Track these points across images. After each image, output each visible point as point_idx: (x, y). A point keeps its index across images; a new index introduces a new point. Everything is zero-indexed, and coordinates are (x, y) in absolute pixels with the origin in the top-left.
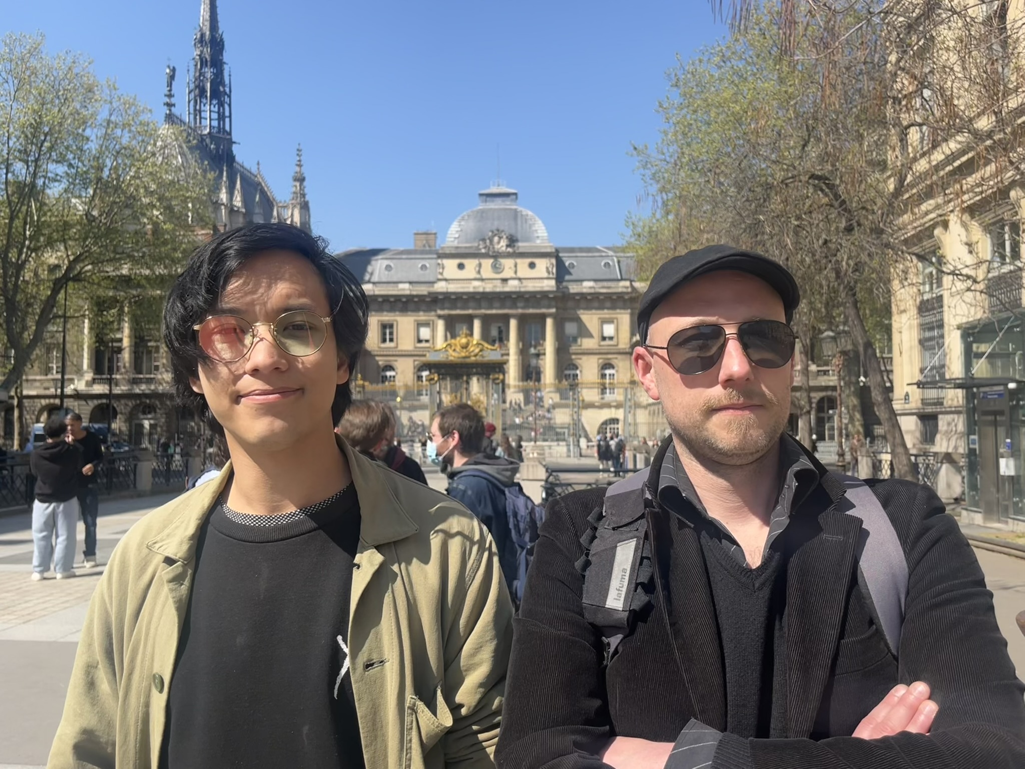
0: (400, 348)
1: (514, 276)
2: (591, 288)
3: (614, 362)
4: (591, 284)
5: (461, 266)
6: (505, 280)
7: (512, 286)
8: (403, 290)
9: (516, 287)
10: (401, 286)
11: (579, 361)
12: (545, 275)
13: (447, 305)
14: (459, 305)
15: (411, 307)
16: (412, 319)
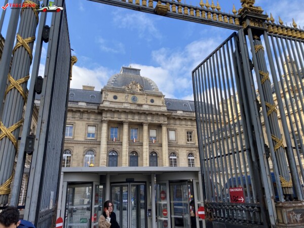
0: (76, 139)
2: (181, 114)
3: (194, 152)
4: (181, 112)
5: (115, 97)
6: (141, 105)
7: (145, 107)
8: (82, 106)
9: (147, 108)
10: (80, 104)
11: (177, 151)
12: (162, 105)
13: (108, 115)
14: (116, 115)
15: (85, 116)
16: (84, 123)
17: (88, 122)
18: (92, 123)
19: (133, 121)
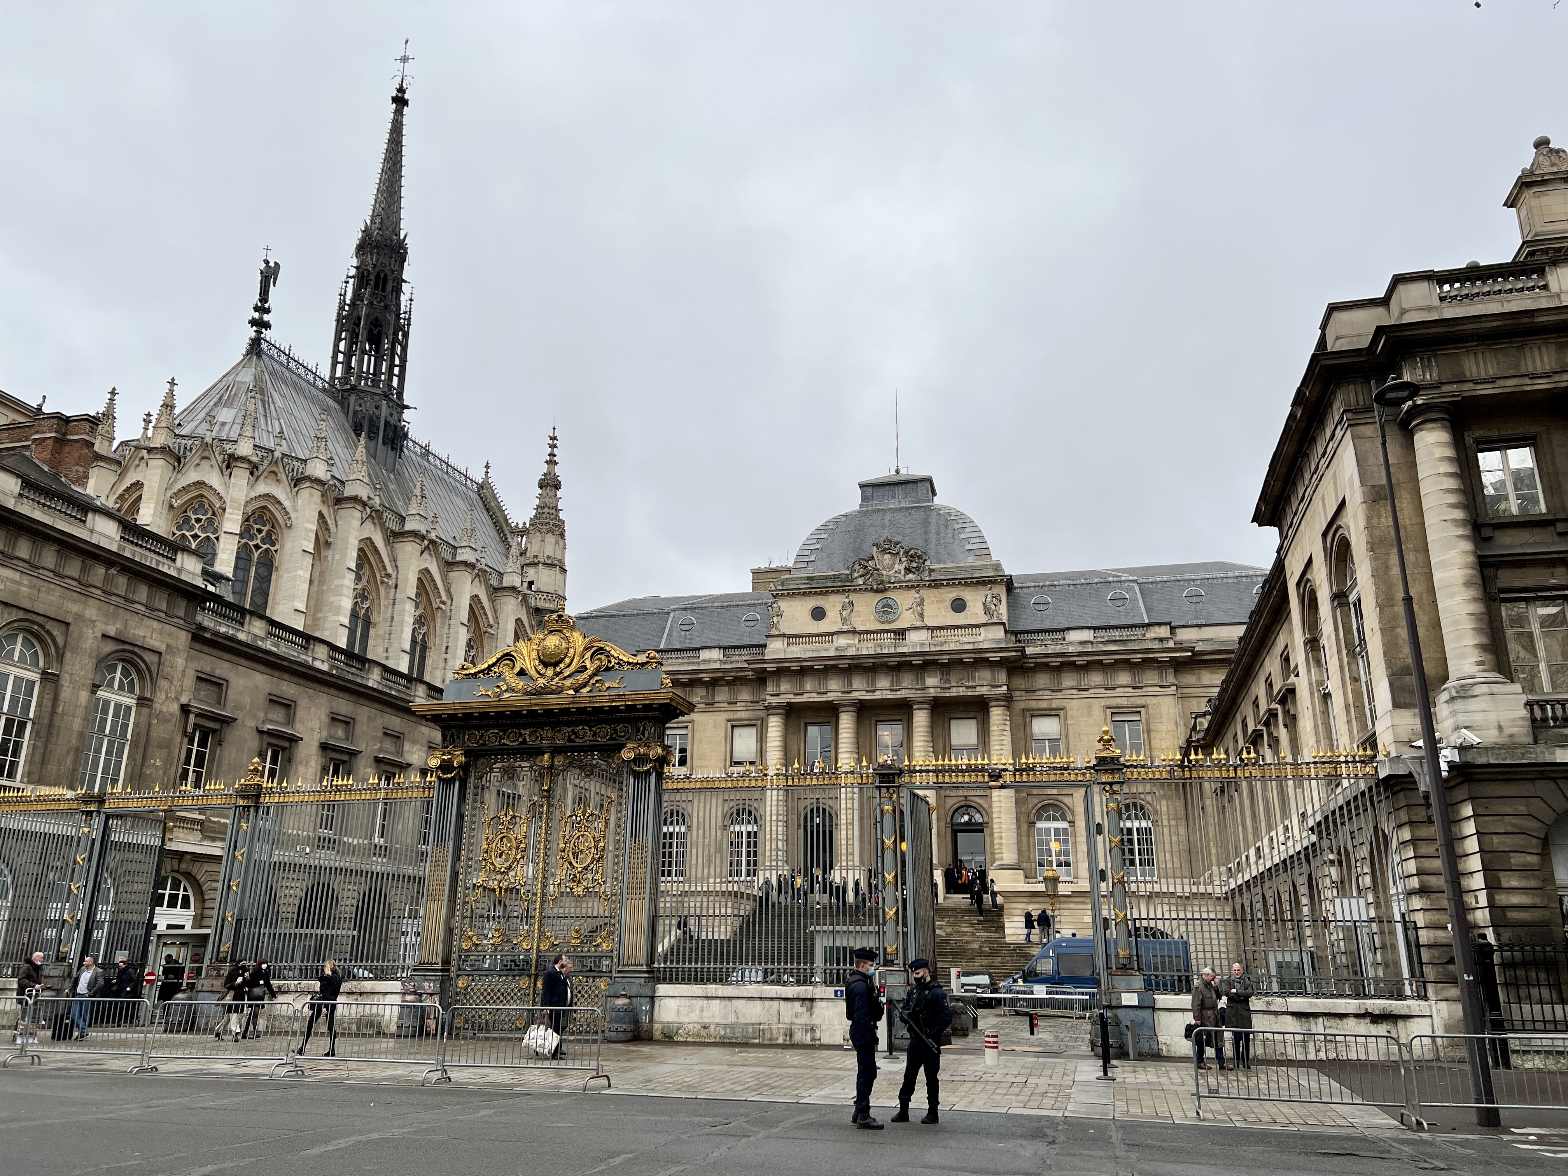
0: (698, 775)
1: (919, 624)
2: (1082, 643)
4: (1085, 635)
5: (818, 614)
6: (901, 633)
7: (917, 641)
8: (708, 661)
9: (922, 645)
10: (705, 655)
13: (785, 686)
14: (809, 684)
15: (722, 695)
16: (721, 717)
17: (731, 716)
18: (743, 715)
19: (869, 697)
